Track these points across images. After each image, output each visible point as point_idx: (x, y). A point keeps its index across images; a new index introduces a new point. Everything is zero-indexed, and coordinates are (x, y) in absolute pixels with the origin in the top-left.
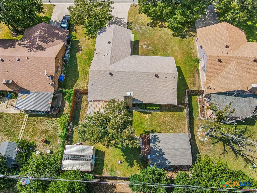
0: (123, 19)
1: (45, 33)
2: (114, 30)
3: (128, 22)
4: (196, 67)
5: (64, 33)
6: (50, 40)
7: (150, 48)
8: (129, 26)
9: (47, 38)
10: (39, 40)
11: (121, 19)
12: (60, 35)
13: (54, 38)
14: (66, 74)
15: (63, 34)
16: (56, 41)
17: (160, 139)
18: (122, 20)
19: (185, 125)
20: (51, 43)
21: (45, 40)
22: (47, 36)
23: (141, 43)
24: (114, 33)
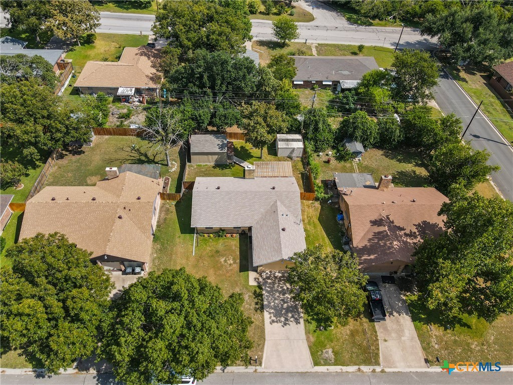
0: (273, 321)
1: (385, 244)
2: (281, 248)
3: (261, 312)
4: (159, 231)
5: (362, 260)
6: (373, 240)
7: (222, 260)
8: (260, 301)
9: (378, 241)
10: (386, 231)
11: (277, 322)
12: (365, 254)
13: (371, 246)
14: (336, 224)
15: (363, 258)
16: (366, 243)
17: (218, 147)
18: (274, 316)
19: (188, 174)
20: (371, 237)
21: (379, 236)
22: (380, 242)
23: (236, 267)
24: (281, 244)
